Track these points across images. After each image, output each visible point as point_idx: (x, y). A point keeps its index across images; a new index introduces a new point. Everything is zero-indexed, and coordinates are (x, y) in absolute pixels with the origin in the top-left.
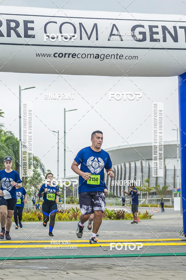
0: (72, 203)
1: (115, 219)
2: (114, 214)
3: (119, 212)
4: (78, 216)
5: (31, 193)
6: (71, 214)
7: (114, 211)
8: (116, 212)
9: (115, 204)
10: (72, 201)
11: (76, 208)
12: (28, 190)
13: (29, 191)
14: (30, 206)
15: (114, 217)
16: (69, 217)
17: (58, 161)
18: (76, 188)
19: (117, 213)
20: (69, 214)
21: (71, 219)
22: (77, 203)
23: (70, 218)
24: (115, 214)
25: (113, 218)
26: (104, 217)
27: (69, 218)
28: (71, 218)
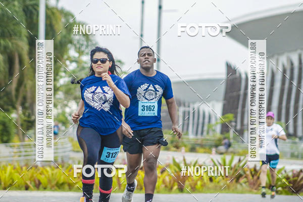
0: (175, 149)
1: (287, 194)
2: (284, 180)
3: (298, 176)
4: (187, 183)
5: (66, 119)
6: (169, 175)
7: (283, 172)
8: (290, 174)
9: (289, 155)
10: (175, 143)
11: (184, 160)
12: (60, 111)
13: (64, 113)
14: (65, 152)
15: (283, 188)
16: (164, 182)
17: (142, 36)
18: (187, 109)
19: (294, 177)
20: (165, 174)
21: (170, 189)
22: (188, 149)
23: (168, 184)
24: (287, 178)
25: (280, 189)
26: (256, 187)
27: (163, 186)
28: (169, 187)
